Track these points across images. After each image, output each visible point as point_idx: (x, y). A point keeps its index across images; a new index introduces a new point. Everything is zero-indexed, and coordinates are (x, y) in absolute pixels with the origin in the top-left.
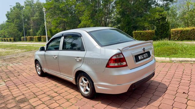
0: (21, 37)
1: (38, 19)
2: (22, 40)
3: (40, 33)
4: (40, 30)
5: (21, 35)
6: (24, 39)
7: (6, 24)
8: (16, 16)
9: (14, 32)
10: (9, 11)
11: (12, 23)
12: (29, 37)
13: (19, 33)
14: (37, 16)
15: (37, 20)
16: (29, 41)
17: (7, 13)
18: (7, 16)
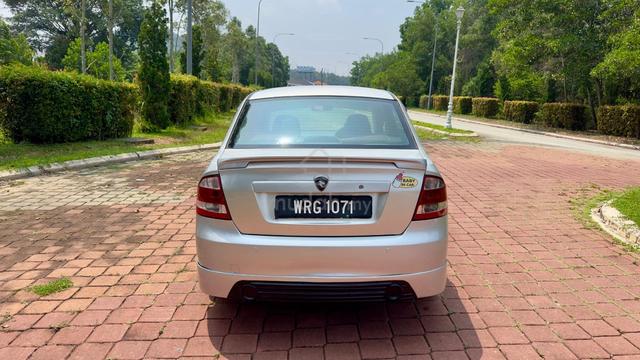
0: (420, 95)
1: (479, 40)
2: (421, 105)
3: (471, 88)
4: (474, 79)
5: (422, 89)
6: (425, 101)
7: (399, 54)
8: (423, 30)
9: (406, 80)
10: (412, 16)
11: (407, 53)
12: (440, 96)
13: (420, 82)
14: (475, 31)
15: (473, 43)
16: (437, 110)
17: (403, 22)
18: (402, 31)
